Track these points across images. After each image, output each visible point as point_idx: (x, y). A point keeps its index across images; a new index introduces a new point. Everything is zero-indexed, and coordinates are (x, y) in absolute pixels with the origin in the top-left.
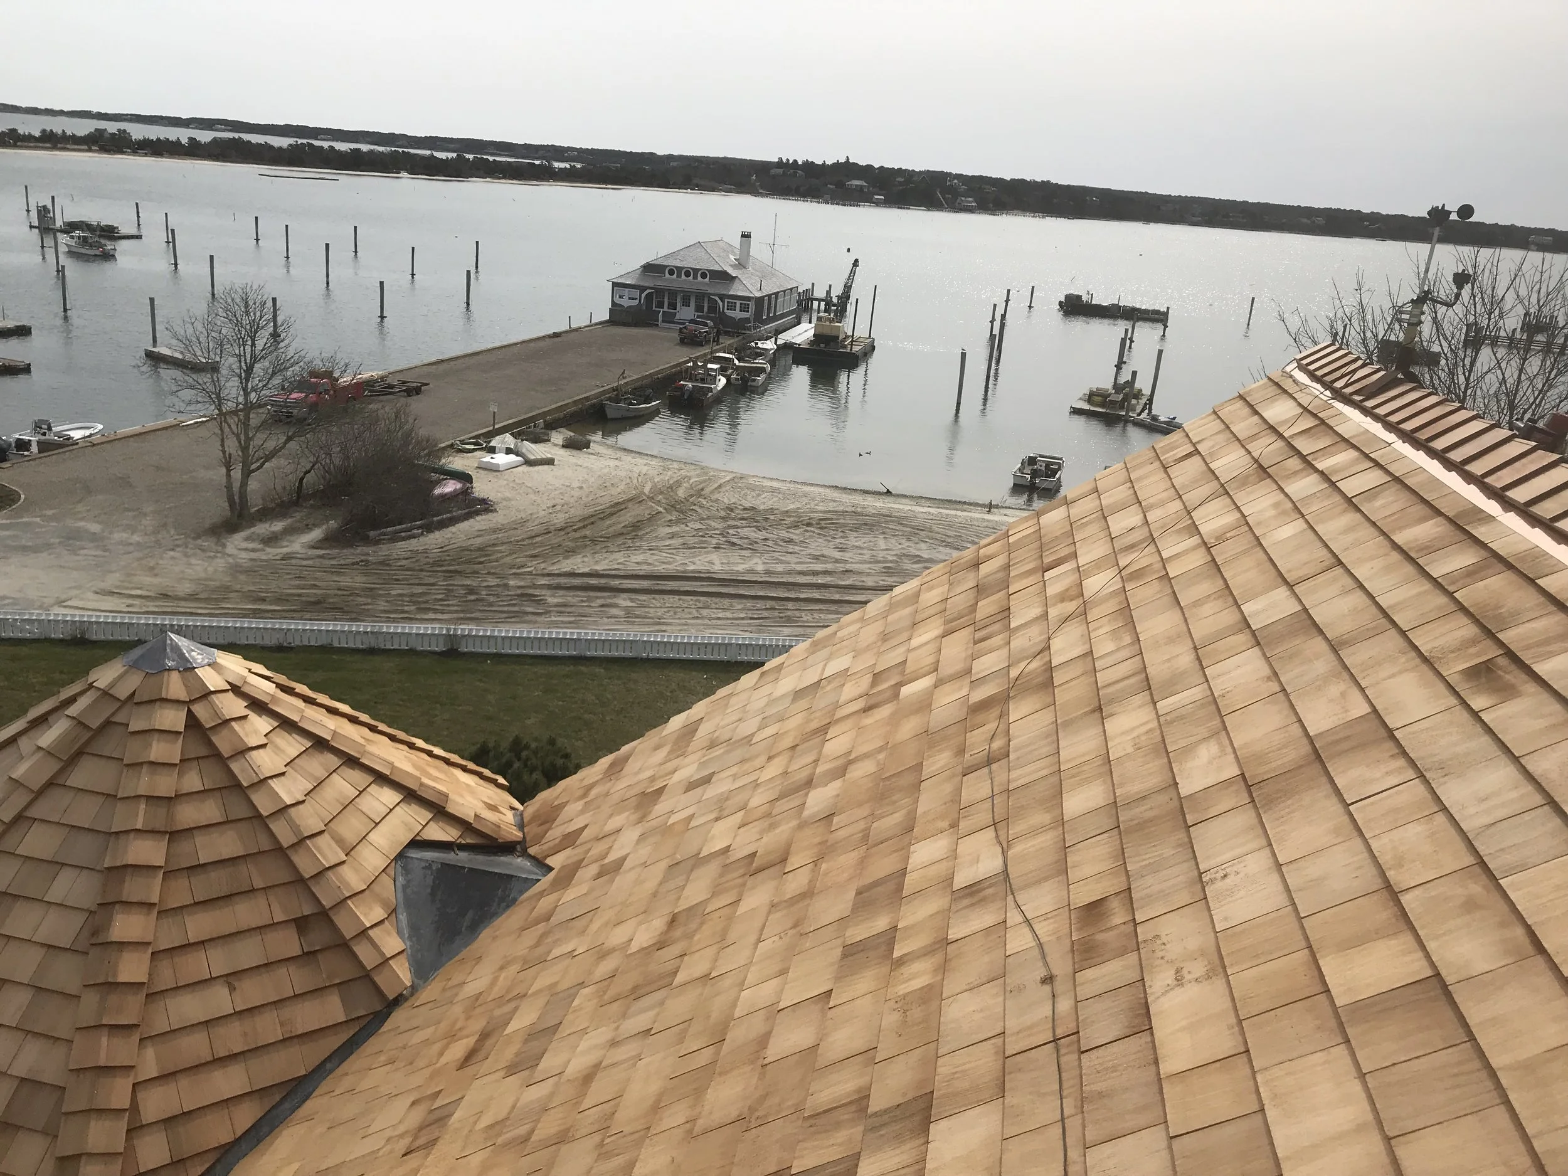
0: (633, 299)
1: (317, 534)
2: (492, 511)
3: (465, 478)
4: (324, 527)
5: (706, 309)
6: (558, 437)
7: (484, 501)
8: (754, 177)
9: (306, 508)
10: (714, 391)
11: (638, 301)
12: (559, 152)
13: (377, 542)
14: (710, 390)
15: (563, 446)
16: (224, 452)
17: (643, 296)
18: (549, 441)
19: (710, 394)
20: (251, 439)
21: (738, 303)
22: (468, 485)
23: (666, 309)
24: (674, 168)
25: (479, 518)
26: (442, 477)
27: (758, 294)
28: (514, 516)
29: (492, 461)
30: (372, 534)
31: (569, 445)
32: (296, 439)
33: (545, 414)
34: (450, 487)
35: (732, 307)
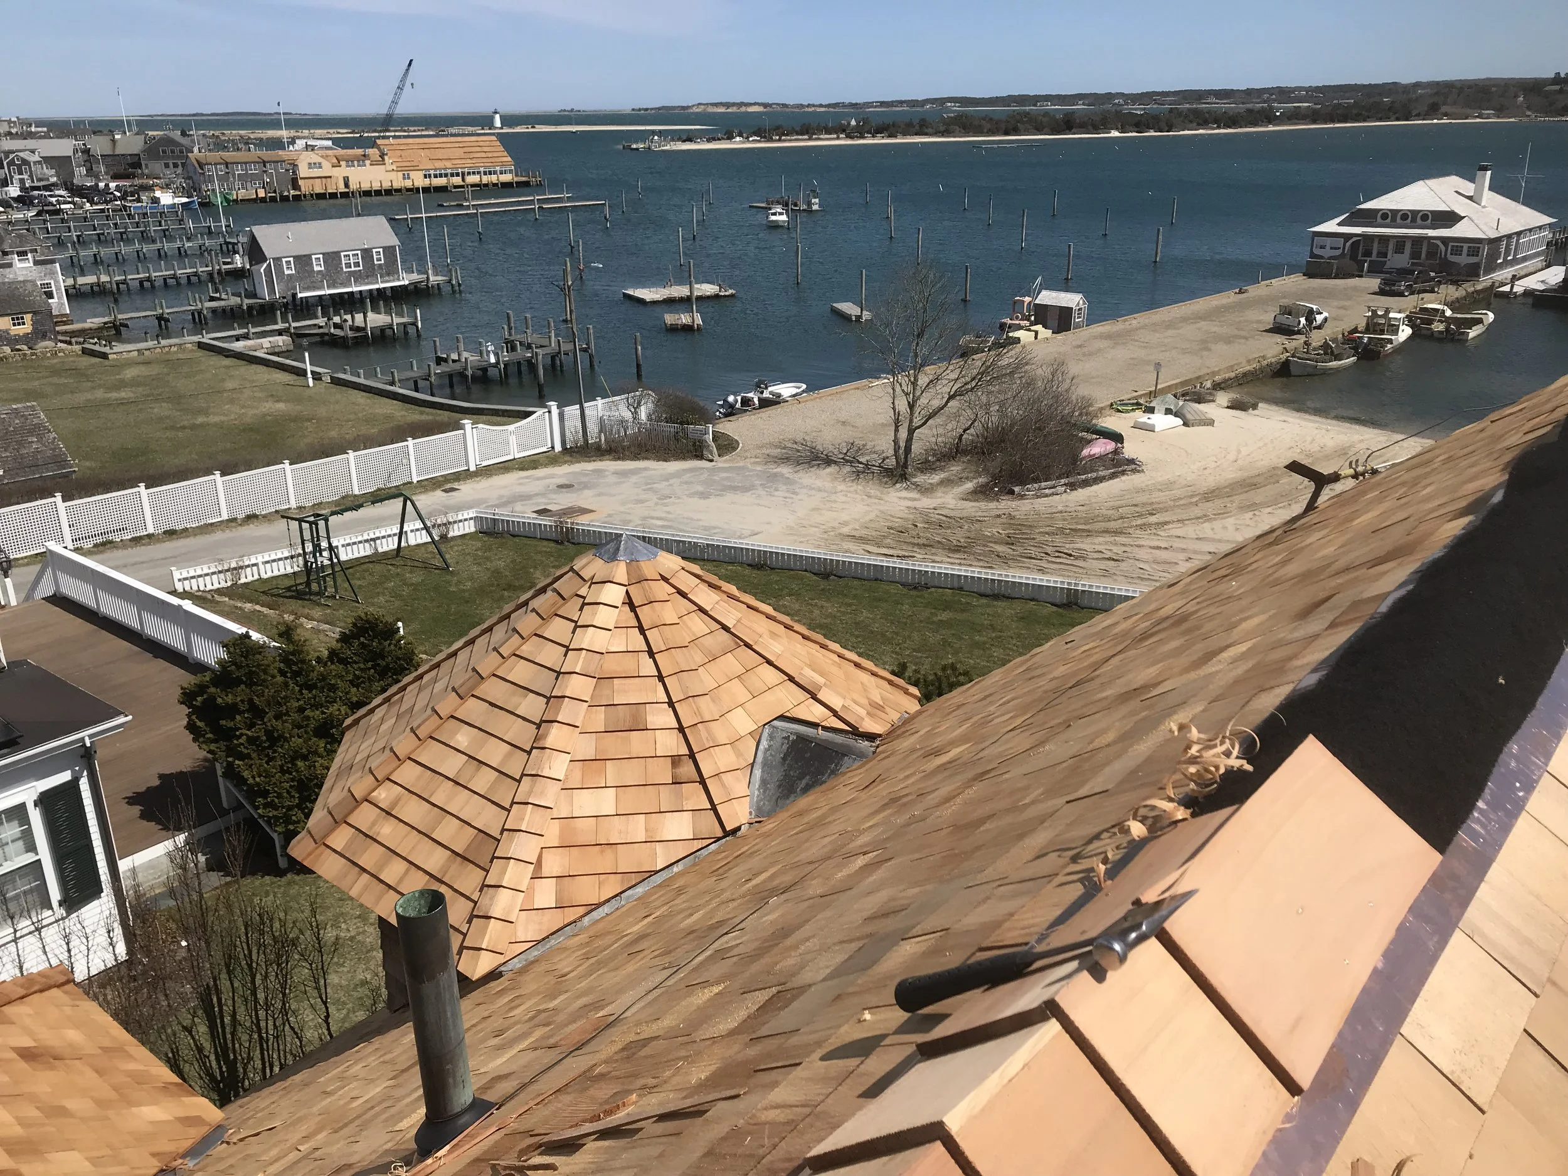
0: (1335, 249)
1: (969, 486)
2: (1139, 471)
3: (1118, 438)
4: (975, 481)
5: (1423, 256)
6: (1223, 398)
7: (1131, 461)
8: (1521, 99)
9: (964, 462)
10: (1395, 343)
11: (1341, 250)
12: (1284, 93)
13: (1022, 497)
14: (1390, 341)
15: (1228, 407)
16: (894, 408)
17: (1348, 244)
18: (1213, 401)
19: (1389, 346)
20: (919, 398)
21: (1466, 246)
22: (1119, 445)
23: (1374, 257)
24: (1421, 96)
25: (1124, 478)
26: (1095, 436)
27: (1493, 235)
28: (1162, 476)
29: (1149, 422)
30: (1017, 489)
31: (1235, 406)
32: (958, 398)
33: (1214, 373)
34: (1100, 447)
35: (1457, 251)
